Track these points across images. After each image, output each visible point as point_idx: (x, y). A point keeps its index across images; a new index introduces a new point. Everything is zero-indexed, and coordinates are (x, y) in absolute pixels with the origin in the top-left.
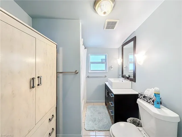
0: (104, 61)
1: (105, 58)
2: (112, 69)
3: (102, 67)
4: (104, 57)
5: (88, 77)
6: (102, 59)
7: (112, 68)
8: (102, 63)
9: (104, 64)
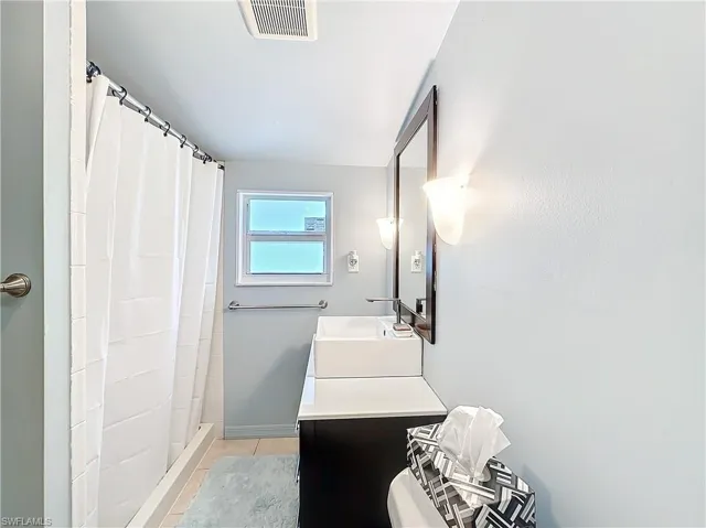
0: (321, 230)
1: (323, 216)
2: (356, 268)
3: (310, 258)
4: (318, 210)
5: (233, 308)
6: (310, 221)
7: (353, 262)
8: (309, 236)
9: (321, 244)
